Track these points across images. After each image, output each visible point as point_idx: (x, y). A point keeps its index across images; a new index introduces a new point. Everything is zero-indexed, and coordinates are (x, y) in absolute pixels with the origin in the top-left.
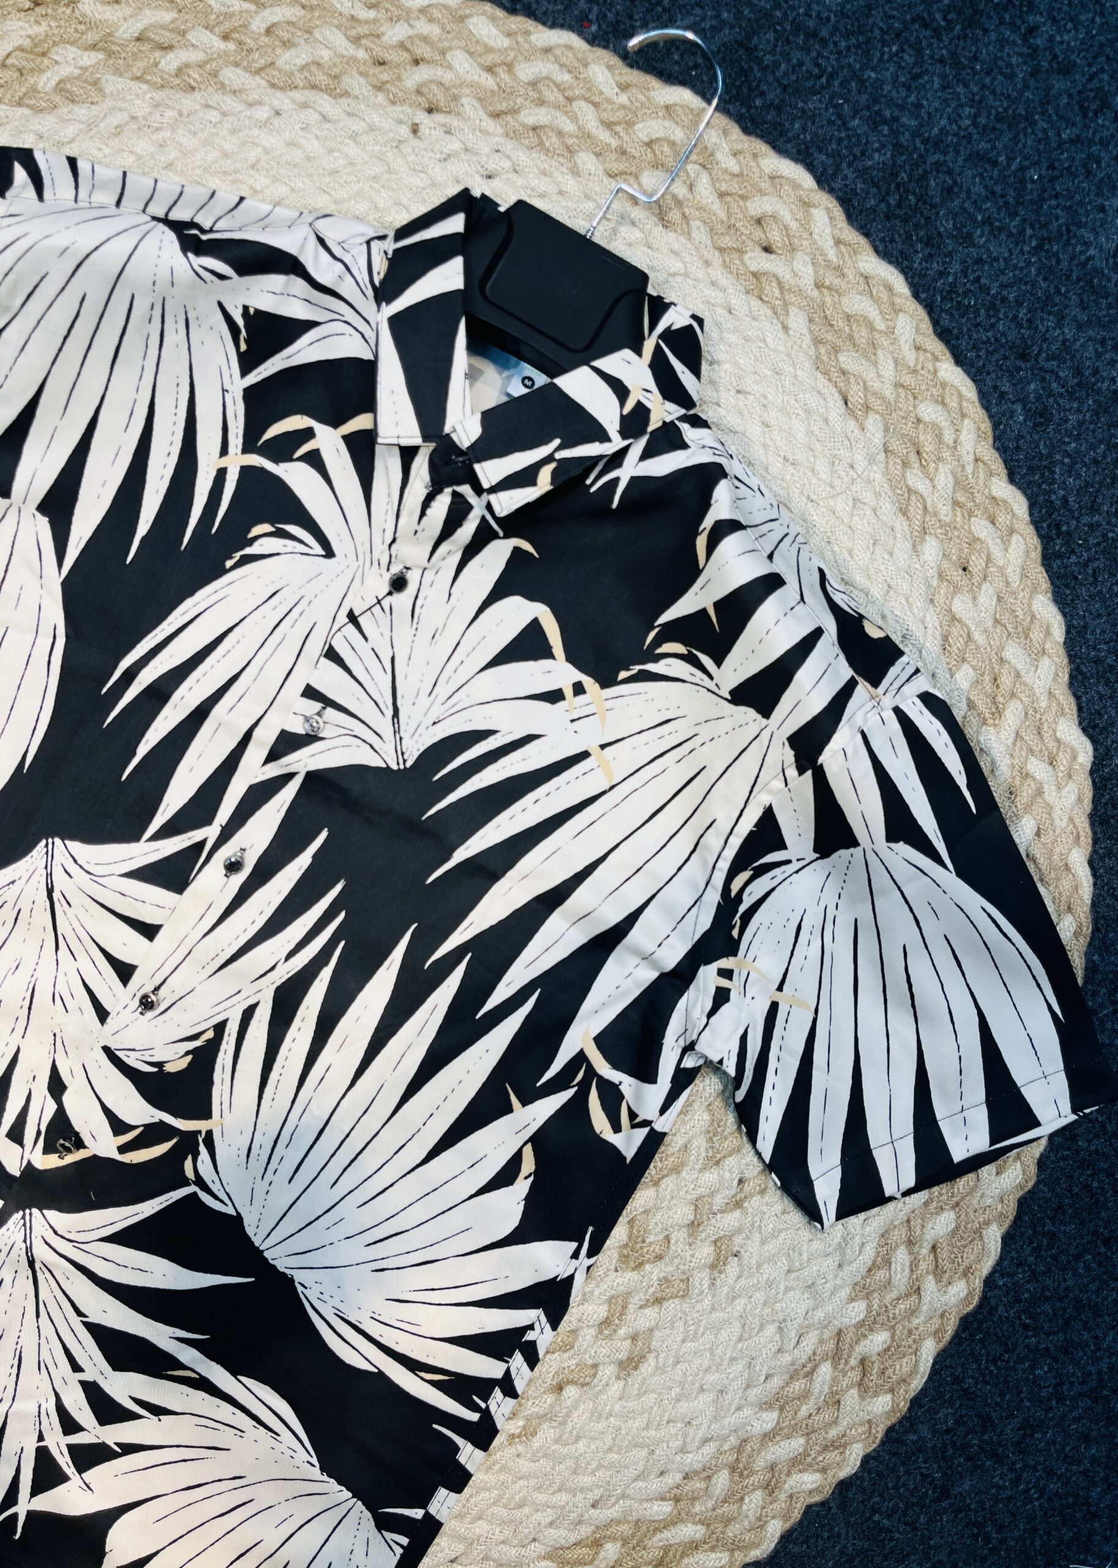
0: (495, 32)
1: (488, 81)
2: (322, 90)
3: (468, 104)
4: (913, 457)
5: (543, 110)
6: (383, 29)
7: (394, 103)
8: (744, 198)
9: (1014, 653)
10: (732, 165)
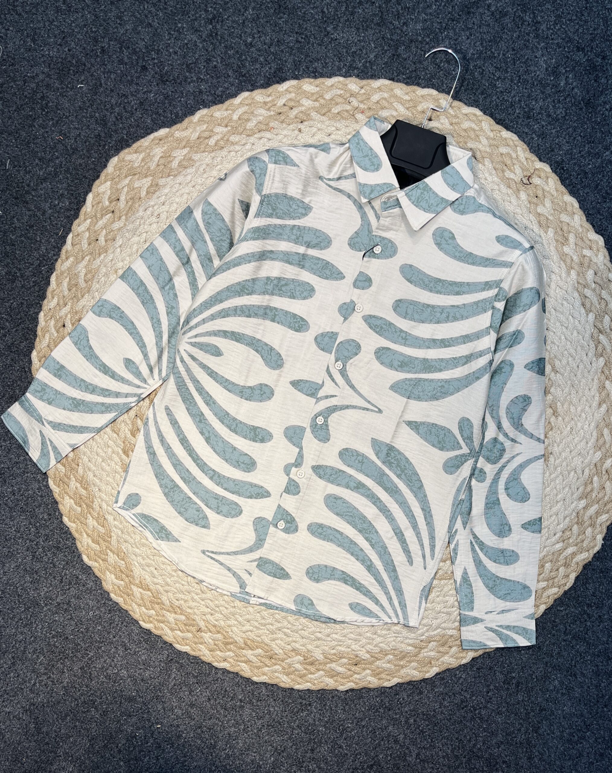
0: (313, 87)
1: (317, 104)
2: (264, 131)
3: (313, 114)
4: (505, 168)
5: (338, 106)
6: (275, 102)
7: (289, 125)
8: (415, 107)
9: (564, 218)
10: (407, 98)
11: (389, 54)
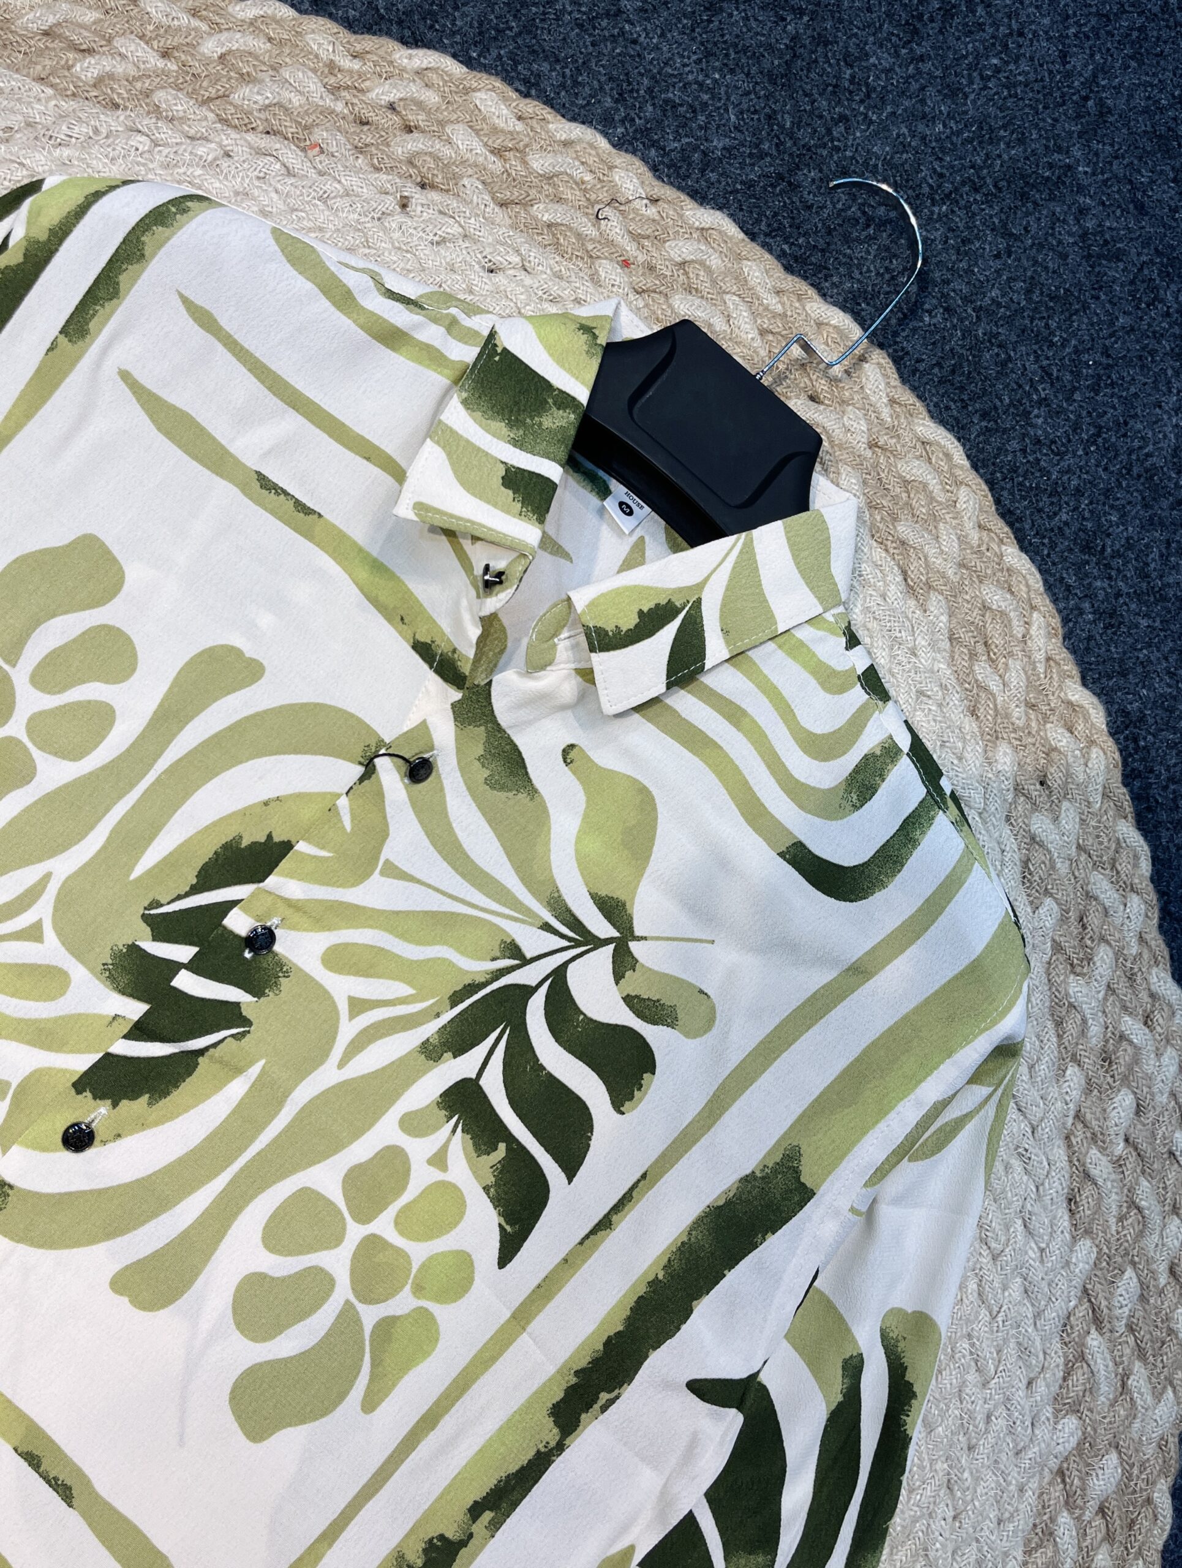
0: (505, 112)
1: (495, 165)
2: (286, 138)
3: (470, 184)
4: (980, 648)
5: (560, 209)
6: (367, 83)
7: (378, 170)
9: (1102, 885)
10: (773, 302)
11: (767, 166)
